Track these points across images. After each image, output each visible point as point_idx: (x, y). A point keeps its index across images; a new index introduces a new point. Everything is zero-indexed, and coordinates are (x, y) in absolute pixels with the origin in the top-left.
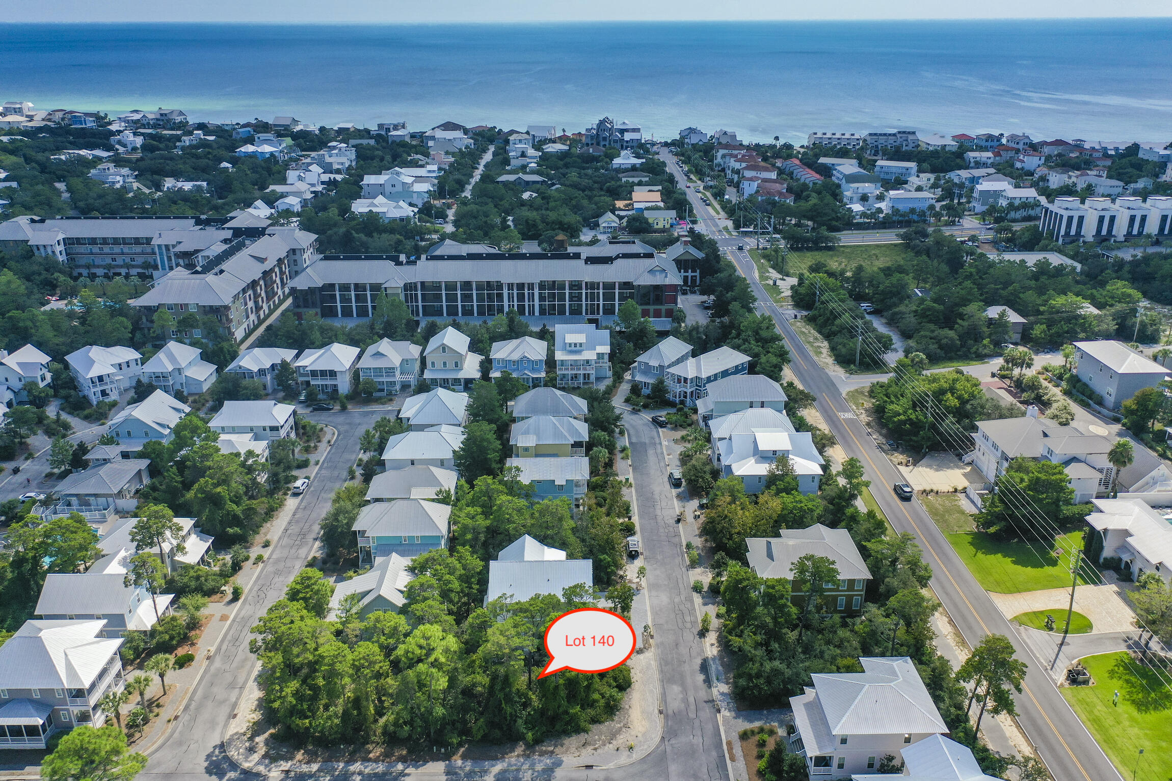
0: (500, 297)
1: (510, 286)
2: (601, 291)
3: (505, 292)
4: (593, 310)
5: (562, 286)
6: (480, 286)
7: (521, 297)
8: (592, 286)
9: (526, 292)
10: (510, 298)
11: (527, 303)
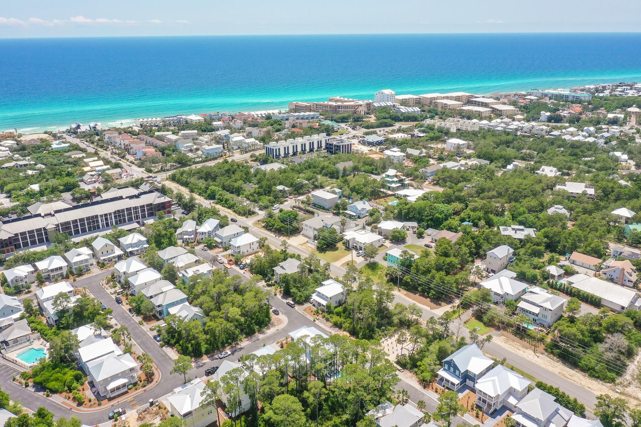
0: (97, 221)
1: (101, 216)
2: (139, 210)
3: (100, 219)
4: (137, 217)
5: (123, 211)
6: (88, 218)
7: (106, 219)
8: (136, 208)
9: (109, 217)
10: (102, 221)
11: (109, 221)
